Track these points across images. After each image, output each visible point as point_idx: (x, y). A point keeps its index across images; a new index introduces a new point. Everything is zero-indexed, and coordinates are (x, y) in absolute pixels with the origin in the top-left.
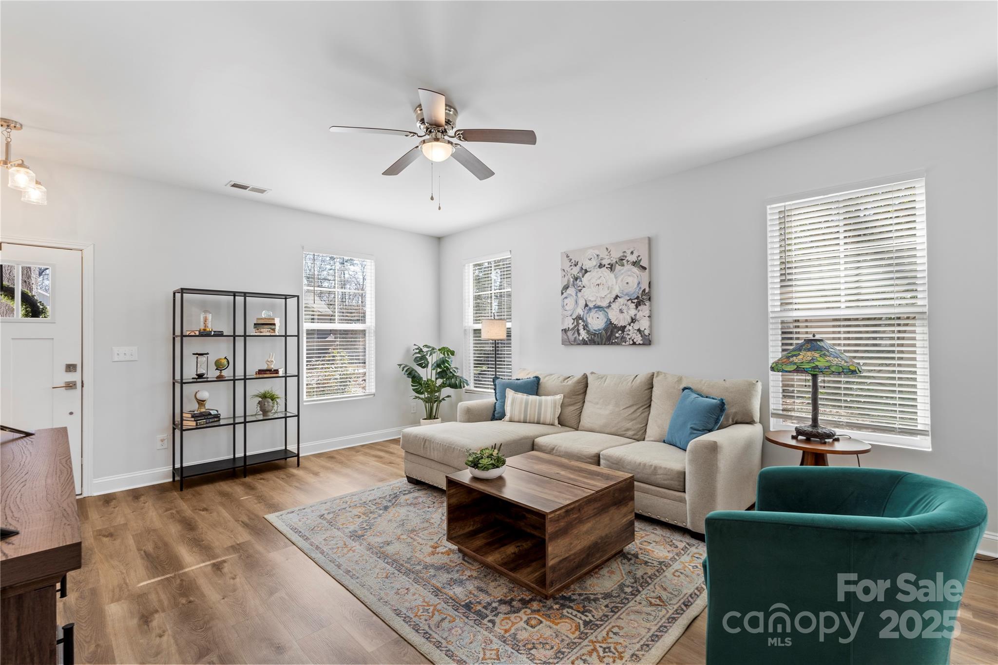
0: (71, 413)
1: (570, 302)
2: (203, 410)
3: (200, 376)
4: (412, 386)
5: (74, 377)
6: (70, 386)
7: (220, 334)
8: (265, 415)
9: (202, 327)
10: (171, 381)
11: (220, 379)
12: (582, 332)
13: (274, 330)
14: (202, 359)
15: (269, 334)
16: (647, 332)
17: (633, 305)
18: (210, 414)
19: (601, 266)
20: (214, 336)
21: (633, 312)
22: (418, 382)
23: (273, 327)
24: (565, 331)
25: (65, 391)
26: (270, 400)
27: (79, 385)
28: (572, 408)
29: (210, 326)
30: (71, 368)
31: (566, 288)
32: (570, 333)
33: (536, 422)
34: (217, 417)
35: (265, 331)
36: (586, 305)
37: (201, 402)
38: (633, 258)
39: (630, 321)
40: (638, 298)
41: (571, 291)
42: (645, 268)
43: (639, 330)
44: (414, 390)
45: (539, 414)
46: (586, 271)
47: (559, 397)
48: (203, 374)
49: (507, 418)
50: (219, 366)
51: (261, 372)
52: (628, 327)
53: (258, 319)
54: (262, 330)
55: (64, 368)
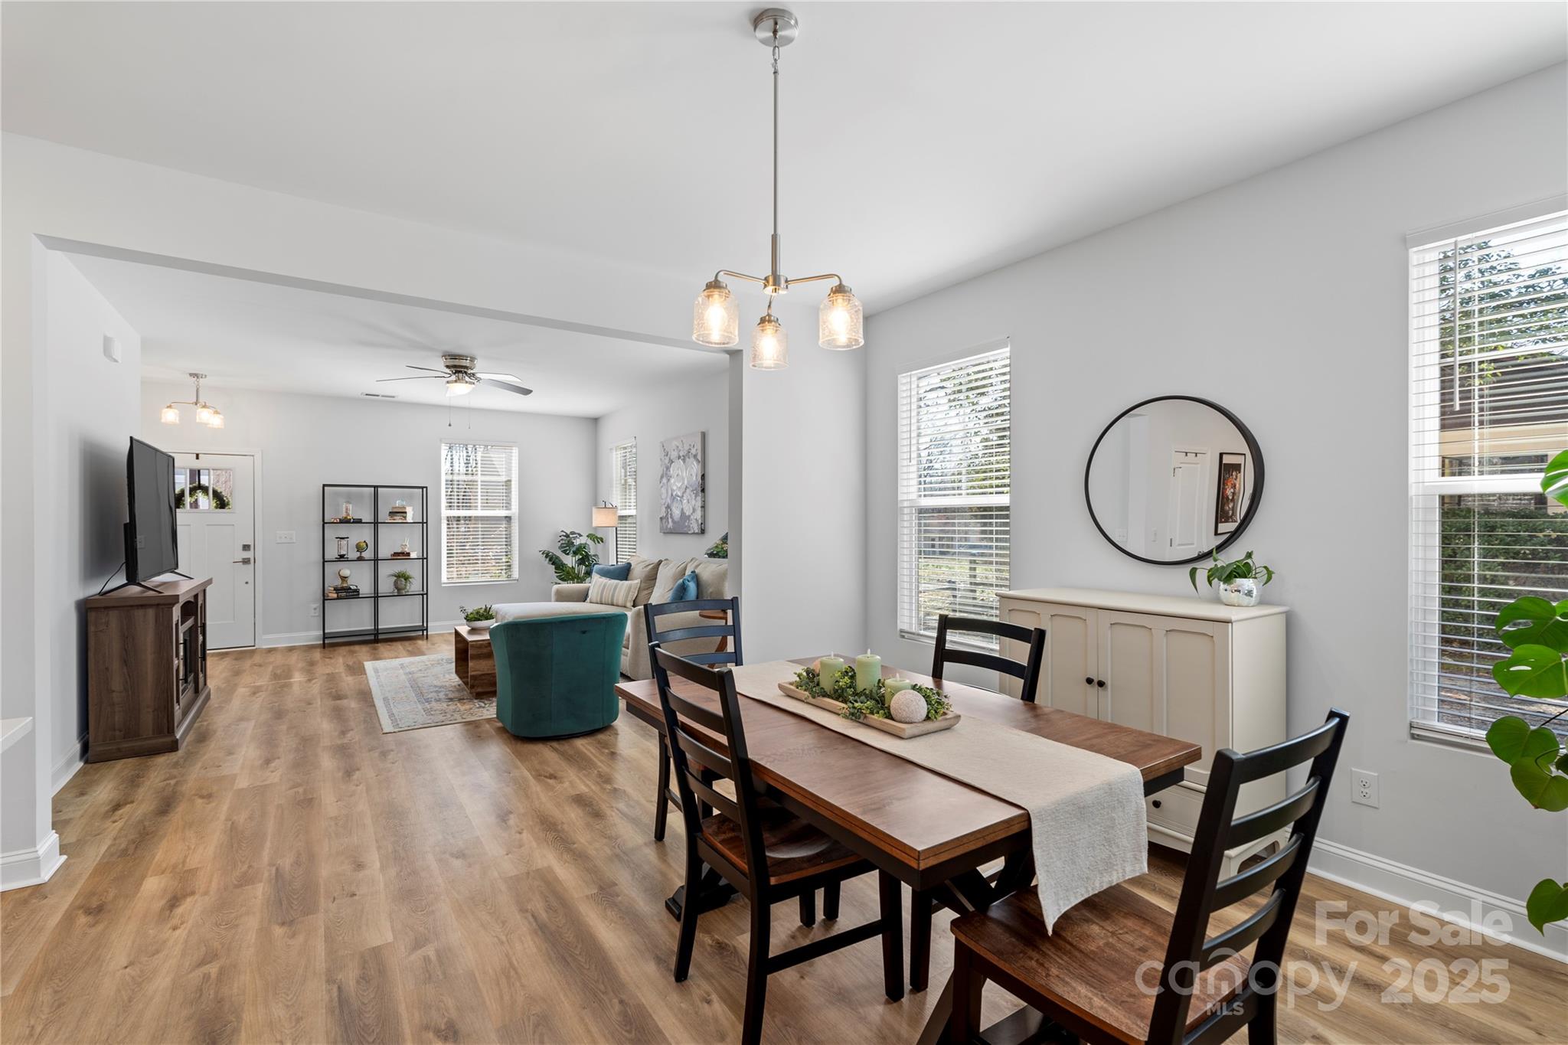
0: (247, 583)
1: (663, 490)
2: (345, 585)
3: (342, 556)
4: (556, 572)
5: (248, 555)
6: (246, 561)
7: (359, 521)
8: (400, 591)
9: (344, 515)
10: (322, 560)
11: (360, 559)
12: (670, 520)
13: (405, 517)
14: (344, 542)
15: (400, 521)
16: (700, 522)
17: (693, 496)
18: (350, 589)
19: (679, 457)
20: (353, 522)
21: (694, 502)
22: (562, 569)
23: (405, 515)
24: (661, 518)
25: (242, 566)
26: (403, 580)
27: (252, 561)
28: (646, 592)
29: (350, 513)
30: (246, 547)
31: (662, 477)
32: (664, 521)
33: (610, 602)
34: (357, 591)
35: (398, 519)
36: (672, 495)
37: (344, 579)
38: (693, 451)
39: (691, 511)
40: (696, 489)
41: (664, 480)
42: (699, 462)
43: (696, 519)
44: (557, 577)
45: (613, 596)
46: (673, 462)
47: (638, 581)
48: (344, 555)
49: (588, 599)
50: (359, 548)
51: (396, 554)
52: (692, 517)
53: (393, 508)
54: (395, 518)
55: (241, 548)
